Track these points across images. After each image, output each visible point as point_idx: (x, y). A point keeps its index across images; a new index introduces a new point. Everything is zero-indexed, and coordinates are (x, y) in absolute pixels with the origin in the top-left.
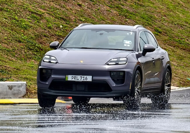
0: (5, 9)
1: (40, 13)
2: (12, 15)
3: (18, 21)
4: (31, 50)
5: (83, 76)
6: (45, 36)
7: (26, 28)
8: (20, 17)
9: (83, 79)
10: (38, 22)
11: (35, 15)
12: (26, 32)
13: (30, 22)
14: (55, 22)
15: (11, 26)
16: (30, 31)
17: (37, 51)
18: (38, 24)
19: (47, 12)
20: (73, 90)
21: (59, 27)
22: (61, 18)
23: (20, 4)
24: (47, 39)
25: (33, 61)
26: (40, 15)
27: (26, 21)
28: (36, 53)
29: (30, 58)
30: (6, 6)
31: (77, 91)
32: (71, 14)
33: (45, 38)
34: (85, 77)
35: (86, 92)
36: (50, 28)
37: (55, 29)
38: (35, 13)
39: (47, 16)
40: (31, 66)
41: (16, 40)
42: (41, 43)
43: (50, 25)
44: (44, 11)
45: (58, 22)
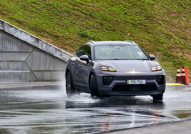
0: (151, 32)
1: (171, 35)
2: (155, 36)
3: (158, 39)
4: (165, 55)
5: (139, 80)
6: (173, 48)
7: (162, 43)
8: (159, 37)
9: (139, 82)
10: (170, 40)
11: (168, 36)
12: (163, 45)
13: (165, 40)
14: (179, 40)
15: (154, 42)
16: (165, 45)
17: (169, 56)
18: (169, 41)
19: (175, 34)
20: (130, 91)
21: (181, 43)
22: (182, 38)
23: (160, 30)
24: (174, 50)
25: (167, 62)
26: (171, 36)
27: (163, 40)
28: (168, 57)
29: (165, 60)
30: (151, 31)
31: (132, 91)
32: (188, 36)
33: (173, 49)
34: (141, 81)
35: (139, 91)
36: (176, 43)
37: (179, 44)
38: (168, 35)
39: (174, 36)
40: (165, 65)
41: (157, 50)
42: (171, 52)
43: (176, 42)
44: (172, 34)
45: (181, 40)
